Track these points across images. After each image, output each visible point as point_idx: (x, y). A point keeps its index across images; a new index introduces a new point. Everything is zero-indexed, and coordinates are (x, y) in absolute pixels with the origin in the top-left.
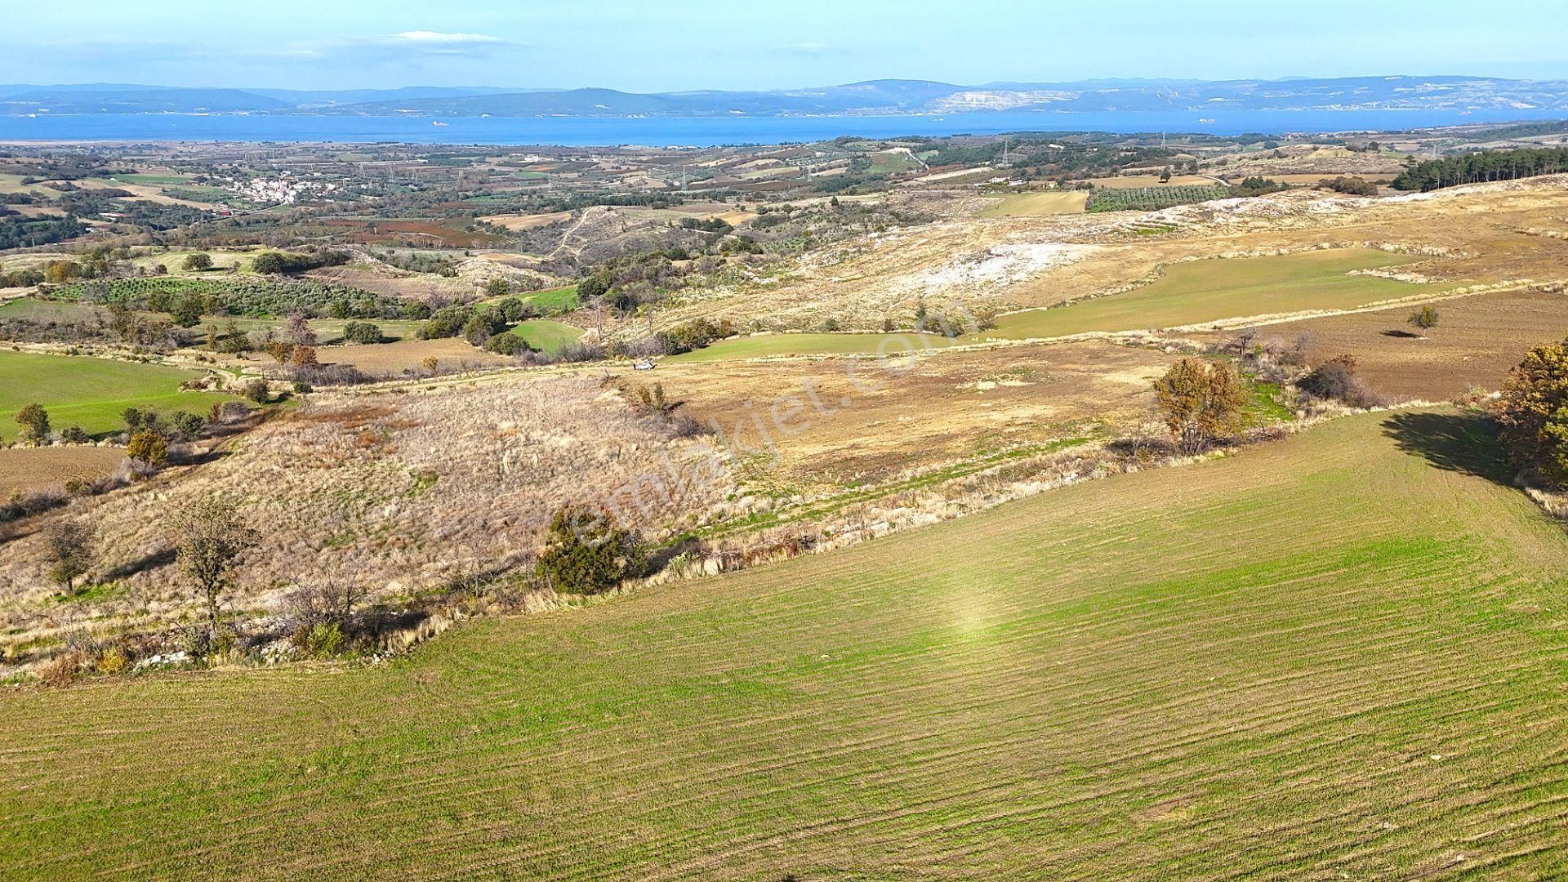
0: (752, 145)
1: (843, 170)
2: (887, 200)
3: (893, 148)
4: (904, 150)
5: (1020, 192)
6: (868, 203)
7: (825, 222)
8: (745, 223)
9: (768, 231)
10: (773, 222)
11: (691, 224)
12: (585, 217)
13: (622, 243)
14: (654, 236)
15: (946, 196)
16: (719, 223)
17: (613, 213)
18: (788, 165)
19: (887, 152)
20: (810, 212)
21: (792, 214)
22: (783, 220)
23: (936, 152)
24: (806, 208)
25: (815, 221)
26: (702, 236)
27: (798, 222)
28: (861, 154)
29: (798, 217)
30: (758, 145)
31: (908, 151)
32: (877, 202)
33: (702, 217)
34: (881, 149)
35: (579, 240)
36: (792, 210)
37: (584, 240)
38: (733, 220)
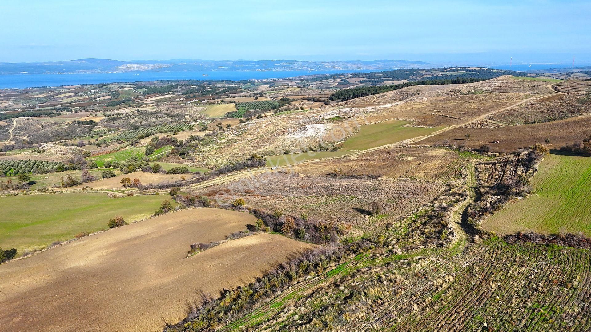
0: (46, 87)
1: (109, 97)
2: (159, 109)
3: (125, 88)
4: (130, 89)
5: (210, 104)
6: (152, 111)
7: (137, 119)
8: (102, 121)
9: (114, 123)
10: (114, 119)
11: (79, 123)
12: (15, 123)
13: (49, 133)
14: (63, 129)
15: (182, 107)
16: (91, 122)
17: (31, 120)
18: (81, 95)
19: (123, 89)
20: (129, 115)
21: (121, 116)
22: (118, 119)
23: (144, 89)
24: (127, 114)
25: (133, 119)
26: (85, 127)
27: (125, 119)
28: (114, 90)
29: (125, 117)
30: (49, 87)
31: (132, 89)
32: (155, 110)
33: (83, 119)
34: (120, 88)
35: (19, 133)
36: (120, 114)
37: (22, 133)
38: (97, 120)
